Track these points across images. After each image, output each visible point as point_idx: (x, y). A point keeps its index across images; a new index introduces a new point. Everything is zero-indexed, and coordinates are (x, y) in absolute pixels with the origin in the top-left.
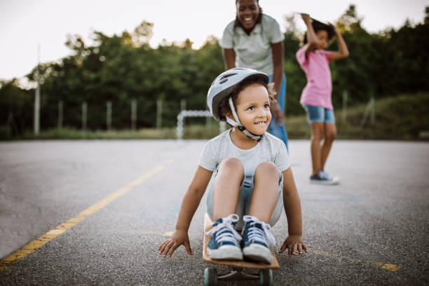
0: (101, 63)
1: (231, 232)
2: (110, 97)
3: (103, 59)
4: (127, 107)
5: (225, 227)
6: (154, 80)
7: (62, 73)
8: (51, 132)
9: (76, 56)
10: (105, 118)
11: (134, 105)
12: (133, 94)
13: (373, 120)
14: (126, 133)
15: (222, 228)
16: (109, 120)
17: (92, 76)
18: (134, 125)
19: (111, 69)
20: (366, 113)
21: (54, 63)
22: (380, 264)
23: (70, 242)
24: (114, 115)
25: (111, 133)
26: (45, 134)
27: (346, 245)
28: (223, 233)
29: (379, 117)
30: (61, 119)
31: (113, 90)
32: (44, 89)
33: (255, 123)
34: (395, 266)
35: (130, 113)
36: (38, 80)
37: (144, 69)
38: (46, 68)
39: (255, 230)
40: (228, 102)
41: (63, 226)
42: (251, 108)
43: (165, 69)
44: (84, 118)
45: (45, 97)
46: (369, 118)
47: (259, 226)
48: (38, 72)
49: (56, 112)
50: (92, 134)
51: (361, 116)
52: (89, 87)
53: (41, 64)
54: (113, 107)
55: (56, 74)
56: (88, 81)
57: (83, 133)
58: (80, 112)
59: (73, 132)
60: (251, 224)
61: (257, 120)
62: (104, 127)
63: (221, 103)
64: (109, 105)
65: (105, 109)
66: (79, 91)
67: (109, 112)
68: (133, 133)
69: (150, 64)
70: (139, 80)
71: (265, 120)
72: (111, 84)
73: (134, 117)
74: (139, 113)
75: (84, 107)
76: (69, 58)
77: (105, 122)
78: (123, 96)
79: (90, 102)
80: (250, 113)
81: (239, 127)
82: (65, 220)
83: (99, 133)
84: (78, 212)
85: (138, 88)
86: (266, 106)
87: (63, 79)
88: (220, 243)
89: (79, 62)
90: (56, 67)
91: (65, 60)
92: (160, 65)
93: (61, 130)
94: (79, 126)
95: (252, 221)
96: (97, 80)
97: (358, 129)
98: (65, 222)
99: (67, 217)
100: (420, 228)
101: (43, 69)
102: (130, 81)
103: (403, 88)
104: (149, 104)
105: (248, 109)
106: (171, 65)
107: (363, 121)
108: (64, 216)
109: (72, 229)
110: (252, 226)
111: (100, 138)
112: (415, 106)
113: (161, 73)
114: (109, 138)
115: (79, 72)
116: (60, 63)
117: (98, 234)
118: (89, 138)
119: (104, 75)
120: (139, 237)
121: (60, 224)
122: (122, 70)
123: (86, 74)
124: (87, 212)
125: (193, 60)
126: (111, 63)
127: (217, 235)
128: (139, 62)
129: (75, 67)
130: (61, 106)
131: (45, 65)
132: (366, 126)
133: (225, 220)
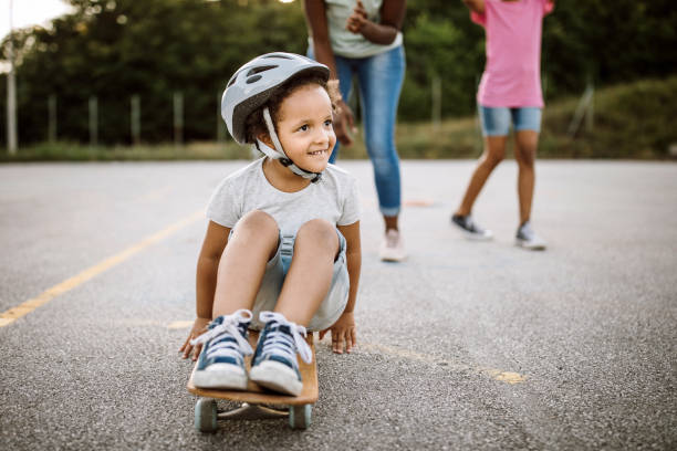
0: (120, 27)
1: (235, 341)
2: (137, 87)
3: (122, 20)
4: (167, 104)
5: (226, 332)
6: (212, 57)
7: (54, 47)
8: (38, 150)
9: (77, 15)
10: (130, 124)
11: (178, 101)
12: (176, 82)
13: (590, 126)
14: (165, 150)
15: (221, 334)
16: (136, 128)
17: (105, 50)
18: (178, 135)
19: (137, 39)
20: (579, 113)
21: (38, 29)
22: (496, 372)
23: (15, 339)
24: (144, 119)
25: (138, 150)
26: (27, 152)
27: (456, 341)
28: (221, 341)
29: (601, 120)
30: (53, 127)
31: (141, 75)
32: (22, 75)
33: (310, 153)
34: (518, 375)
35: (171, 115)
36: (14, 59)
37: (194, 38)
38: (26, 36)
39: (278, 336)
40: (261, 116)
41: (12, 313)
42: (304, 128)
43: (231, 39)
44: (93, 125)
45: (25, 87)
46: (583, 122)
47: (285, 330)
48: (11, 44)
49: (45, 113)
50: (107, 153)
51: (569, 118)
52: (100, 71)
53: (17, 31)
54: (143, 105)
55: (43, 48)
56: (99, 61)
57: (92, 150)
58: (86, 114)
59: (74, 149)
60: (273, 326)
61: (314, 148)
62: (128, 140)
63: (249, 117)
64: (135, 102)
65: (129, 109)
66: (82, 77)
67: (136, 114)
68: (178, 149)
69: (205, 28)
70: (187, 58)
71: (327, 146)
72: (138, 64)
73: (178, 122)
74: (186, 115)
75: (93, 105)
76: (63, 19)
77: (130, 131)
78: (159, 86)
79: (103, 98)
80: (302, 136)
81: (281, 160)
82: (19, 303)
83: (119, 150)
84: (44, 289)
85: (184, 71)
86: (327, 122)
87: (54, 56)
88: (210, 360)
89: (81, 27)
90: (41, 36)
91: (57, 23)
92: (223, 31)
93: (54, 146)
94: (83, 137)
95: (275, 322)
96: (114, 58)
97: (565, 141)
98: (17, 306)
99: (23, 298)
100: (592, 313)
101: (20, 39)
102: (171, 60)
103: (644, 69)
104: (204, 99)
105: (297, 130)
106: (241, 32)
107: (573, 127)
108: (18, 296)
109: (25, 318)
110: (274, 330)
111: (121, 159)
112: (664, 100)
113: (225, 45)
114: (137, 159)
115: (82, 43)
116: (49, 27)
117: (65, 325)
118: (102, 159)
119: (125, 48)
120: (129, 330)
121: (8, 309)
122: (156, 41)
123: (94, 46)
124: (58, 289)
125: (280, 21)
126: (137, 28)
127: (211, 344)
128: (187, 26)
129: (76, 34)
130: (52, 103)
131: (24, 31)
132: (577, 135)
133: (227, 318)
